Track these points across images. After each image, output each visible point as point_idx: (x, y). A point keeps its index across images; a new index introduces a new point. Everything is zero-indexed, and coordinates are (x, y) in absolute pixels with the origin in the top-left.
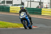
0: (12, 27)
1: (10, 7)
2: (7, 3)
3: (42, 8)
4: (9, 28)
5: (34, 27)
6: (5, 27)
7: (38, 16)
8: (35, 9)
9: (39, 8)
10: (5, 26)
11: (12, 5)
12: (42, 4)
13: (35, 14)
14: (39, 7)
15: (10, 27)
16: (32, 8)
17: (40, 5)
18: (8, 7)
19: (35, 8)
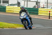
1: (6, 7)
2: (3, 3)
3: (39, 8)
6: (1, 28)
7: (34, 17)
10: (1, 26)
11: (8, 5)
12: (38, 4)
14: (36, 7)
16: (28, 8)
17: (37, 5)
18: (5, 7)
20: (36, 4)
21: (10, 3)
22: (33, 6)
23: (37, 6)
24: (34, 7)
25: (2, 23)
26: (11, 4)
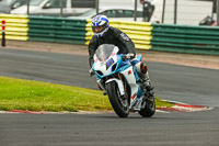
0: (97, 108)
1: (86, 22)
2: (73, 6)
4: (81, 112)
5: (191, 109)
6: (65, 109)
7: (206, 63)
8: (196, 32)
9: (213, 27)
10: (66, 104)
11: (95, 13)
13: (194, 51)
14: (213, 22)
15: (86, 107)
16: (180, 28)
17: (215, 15)
18: (80, 21)
19: (196, 25)
20: (214, 11)
21: (102, 8)
22: (202, 18)
23: (215, 18)
24: (206, 24)
25: (69, 88)
26: (106, 11)
